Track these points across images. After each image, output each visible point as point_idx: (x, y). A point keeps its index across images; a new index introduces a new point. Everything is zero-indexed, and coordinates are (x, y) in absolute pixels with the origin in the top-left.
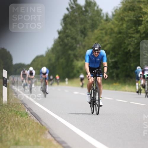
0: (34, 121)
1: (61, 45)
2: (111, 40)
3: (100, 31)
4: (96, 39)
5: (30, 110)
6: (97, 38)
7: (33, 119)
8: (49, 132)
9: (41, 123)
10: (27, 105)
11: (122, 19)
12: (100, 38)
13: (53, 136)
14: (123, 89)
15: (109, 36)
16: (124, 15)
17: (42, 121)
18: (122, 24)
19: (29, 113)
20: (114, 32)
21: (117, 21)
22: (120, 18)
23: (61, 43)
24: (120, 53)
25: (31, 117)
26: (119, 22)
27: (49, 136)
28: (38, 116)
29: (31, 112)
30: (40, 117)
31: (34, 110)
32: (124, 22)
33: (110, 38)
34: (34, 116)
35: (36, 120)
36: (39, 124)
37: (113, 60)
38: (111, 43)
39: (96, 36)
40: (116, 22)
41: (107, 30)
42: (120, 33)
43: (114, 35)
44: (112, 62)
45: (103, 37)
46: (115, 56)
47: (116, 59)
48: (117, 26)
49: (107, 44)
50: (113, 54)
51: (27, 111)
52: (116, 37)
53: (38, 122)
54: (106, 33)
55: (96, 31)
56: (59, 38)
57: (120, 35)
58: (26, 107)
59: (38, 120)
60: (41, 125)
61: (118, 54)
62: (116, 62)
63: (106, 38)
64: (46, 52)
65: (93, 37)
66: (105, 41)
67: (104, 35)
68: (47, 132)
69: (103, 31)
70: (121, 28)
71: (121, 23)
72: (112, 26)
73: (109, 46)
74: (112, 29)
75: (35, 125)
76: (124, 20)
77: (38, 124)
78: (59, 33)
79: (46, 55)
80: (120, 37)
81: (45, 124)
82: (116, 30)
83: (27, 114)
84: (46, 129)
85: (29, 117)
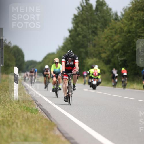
0: (43, 117)
1: (71, 43)
2: (120, 39)
3: (110, 30)
4: (106, 38)
5: (40, 106)
6: (107, 36)
7: (43, 115)
8: (58, 128)
9: (50, 119)
10: (37, 101)
11: (132, 19)
12: (109, 37)
13: (62, 132)
14: (132, 86)
15: (119, 35)
16: (133, 14)
17: (51, 117)
18: (131, 24)
19: (39, 109)
20: (123, 32)
21: (126, 20)
22: (129, 17)
23: (72, 41)
24: (129, 51)
25: (41, 113)
26: (128, 21)
27: (57, 132)
28: (47, 112)
29: (41, 108)
30: (49, 113)
31: (44, 107)
32: (133, 22)
33: (120, 37)
34: (43, 112)
35: (46, 116)
36: (49, 120)
37: (122, 59)
38: (120, 42)
39: (106, 35)
40: (126, 22)
41: (117, 30)
42: (129, 32)
43: (124, 34)
44: (121, 60)
45: (113, 36)
46: (124, 55)
47: (125, 58)
48: (126, 26)
49: (117, 43)
50: (123, 52)
51: (37, 108)
52: (125, 36)
53: (48, 118)
54: (116, 33)
55: (105, 30)
56: (70, 36)
57: (129, 35)
58: (36, 103)
59: (47, 116)
60: (50, 121)
61: (127, 53)
62: (125, 61)
63: (116, 37)
64: (57, 49)
65: (103, 36)
66: (115, 40)
67: (114, 35)
68: (56, 128)
69: (113, 31)
70: (130, 27)
71: (130, 22)
72: (122, 25)
73: (118, 44)
74: (121, 28)
75: (44, 121)
76: (134, 19)
77: (47, 120)
78: (70, 31)
79: (57, 53)
80: (129, 36)
81: (54, 120)
82: (125, 29)
83: (37, 110)
84: (55, 125)
85: (39, 114)
